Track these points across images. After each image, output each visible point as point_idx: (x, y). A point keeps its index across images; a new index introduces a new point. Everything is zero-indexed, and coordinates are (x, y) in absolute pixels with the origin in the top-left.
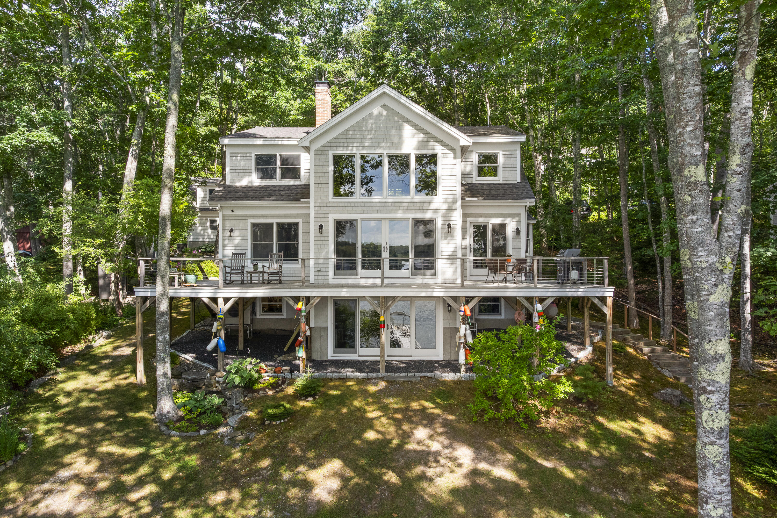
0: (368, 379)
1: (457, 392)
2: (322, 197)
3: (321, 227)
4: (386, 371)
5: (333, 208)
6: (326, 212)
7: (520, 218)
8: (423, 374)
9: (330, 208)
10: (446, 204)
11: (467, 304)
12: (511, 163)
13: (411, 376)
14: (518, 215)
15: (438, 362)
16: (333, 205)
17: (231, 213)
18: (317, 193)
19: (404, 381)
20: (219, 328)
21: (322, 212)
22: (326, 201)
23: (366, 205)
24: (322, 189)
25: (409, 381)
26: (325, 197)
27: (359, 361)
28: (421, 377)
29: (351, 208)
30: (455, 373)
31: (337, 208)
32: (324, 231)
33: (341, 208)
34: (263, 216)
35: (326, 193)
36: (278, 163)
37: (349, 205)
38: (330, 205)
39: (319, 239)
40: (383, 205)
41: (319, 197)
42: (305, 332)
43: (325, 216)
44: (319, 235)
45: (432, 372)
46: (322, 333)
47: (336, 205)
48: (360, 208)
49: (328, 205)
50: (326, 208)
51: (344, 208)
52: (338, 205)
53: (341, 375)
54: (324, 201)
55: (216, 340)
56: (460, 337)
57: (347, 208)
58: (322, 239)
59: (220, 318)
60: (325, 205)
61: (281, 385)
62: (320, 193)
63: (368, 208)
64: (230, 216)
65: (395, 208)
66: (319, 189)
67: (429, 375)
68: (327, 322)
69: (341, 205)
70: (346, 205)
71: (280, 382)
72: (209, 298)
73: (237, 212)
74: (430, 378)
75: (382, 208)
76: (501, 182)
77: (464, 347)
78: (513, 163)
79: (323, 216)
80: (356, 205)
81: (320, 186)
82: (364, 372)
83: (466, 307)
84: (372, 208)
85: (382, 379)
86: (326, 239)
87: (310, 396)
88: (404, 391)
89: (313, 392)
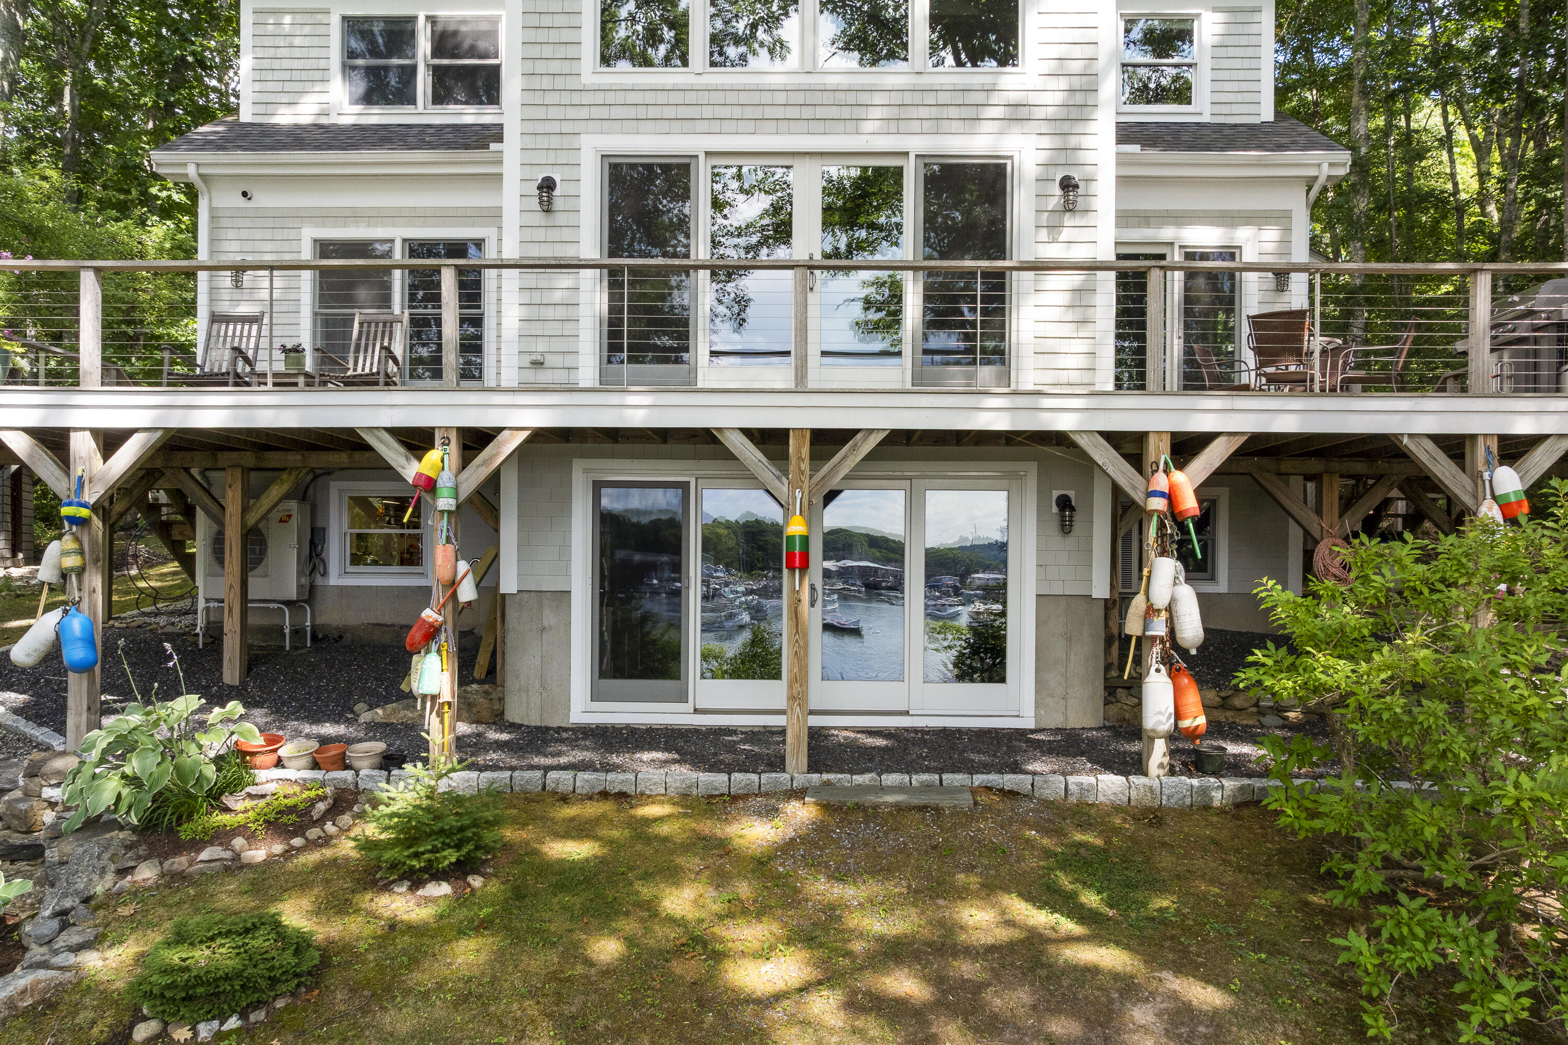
0: (735, 798)
1: (1165, 860)
2: (555, 67)
3: (548, 185)
4: (814, 767)
5: (596, 112)
6: (568, 127)
7: (1287, 230)
8: (979, 779)
9: (584, 113)
10: (1063, 83)
11: (1180, 466)
12: (1240, 52)
13: (927, 787)
14: (1282, 218)
15: (1021, 734)
16: (599, 98)
17: (242, 202)
18: (535, 51)
19: (899, 808)
20: (71, 561)
21: (554, 127)
22: (571, 83)
23: (731, 98)
24: (554, 36)
25: (923, 808)
26: (566, 67)
27: (695, 732)
28: (974, 791)
29: (670, 112)
30: (1125, 773)
31: (616, 112)
32: (558, 204)
33: (631, 112)
34: (355, 215)
35: (571, 51)
36: (424, 45)
37: (662, 98)
38: (587, 98)
39: (540, 235)
40: (799, 98)
41: (541, 67)
42: (453, 584)
43: (566, 142)
44: (539, 218)
45: (1016, 769)
46: (549, 618)
47: (611, 98)
48: (708, 112)
49: (576, 98)
50: (572, 113)
51: (642, 112)
52: (620, 98)
53: (615, 781)
54: (560, 83)
55: (54, 617)
56: (1151, 611)
57: (653, 112)
58: (553, 235)
59: (73, 520)
60: (566, 98)
61: (321, 821)
62: (547, 51)
63: (737, 112)
64: (239, 214)
65: (846, 112)
66: (542, 36)
67: (1009, 780)
68: (568, 575)
69: (632, 98)
70: (650, 98)
71: (321, 806)
72: (30, 431)
73: (264, 200)
74: (1012, 794)
75: (793, 112)
76: (1206, 118)
77: (1166, 660)
78: (1250, 52)
79: (555, 142)
80: (691, 97)
81: (546, 21)
82: (714, 768)
83: (1179, 477)
84: (757, 113)
85: (798, 794)
86: (566, 235)
87: (439, 876)
88: (903, 850)
89: (451, 856)
